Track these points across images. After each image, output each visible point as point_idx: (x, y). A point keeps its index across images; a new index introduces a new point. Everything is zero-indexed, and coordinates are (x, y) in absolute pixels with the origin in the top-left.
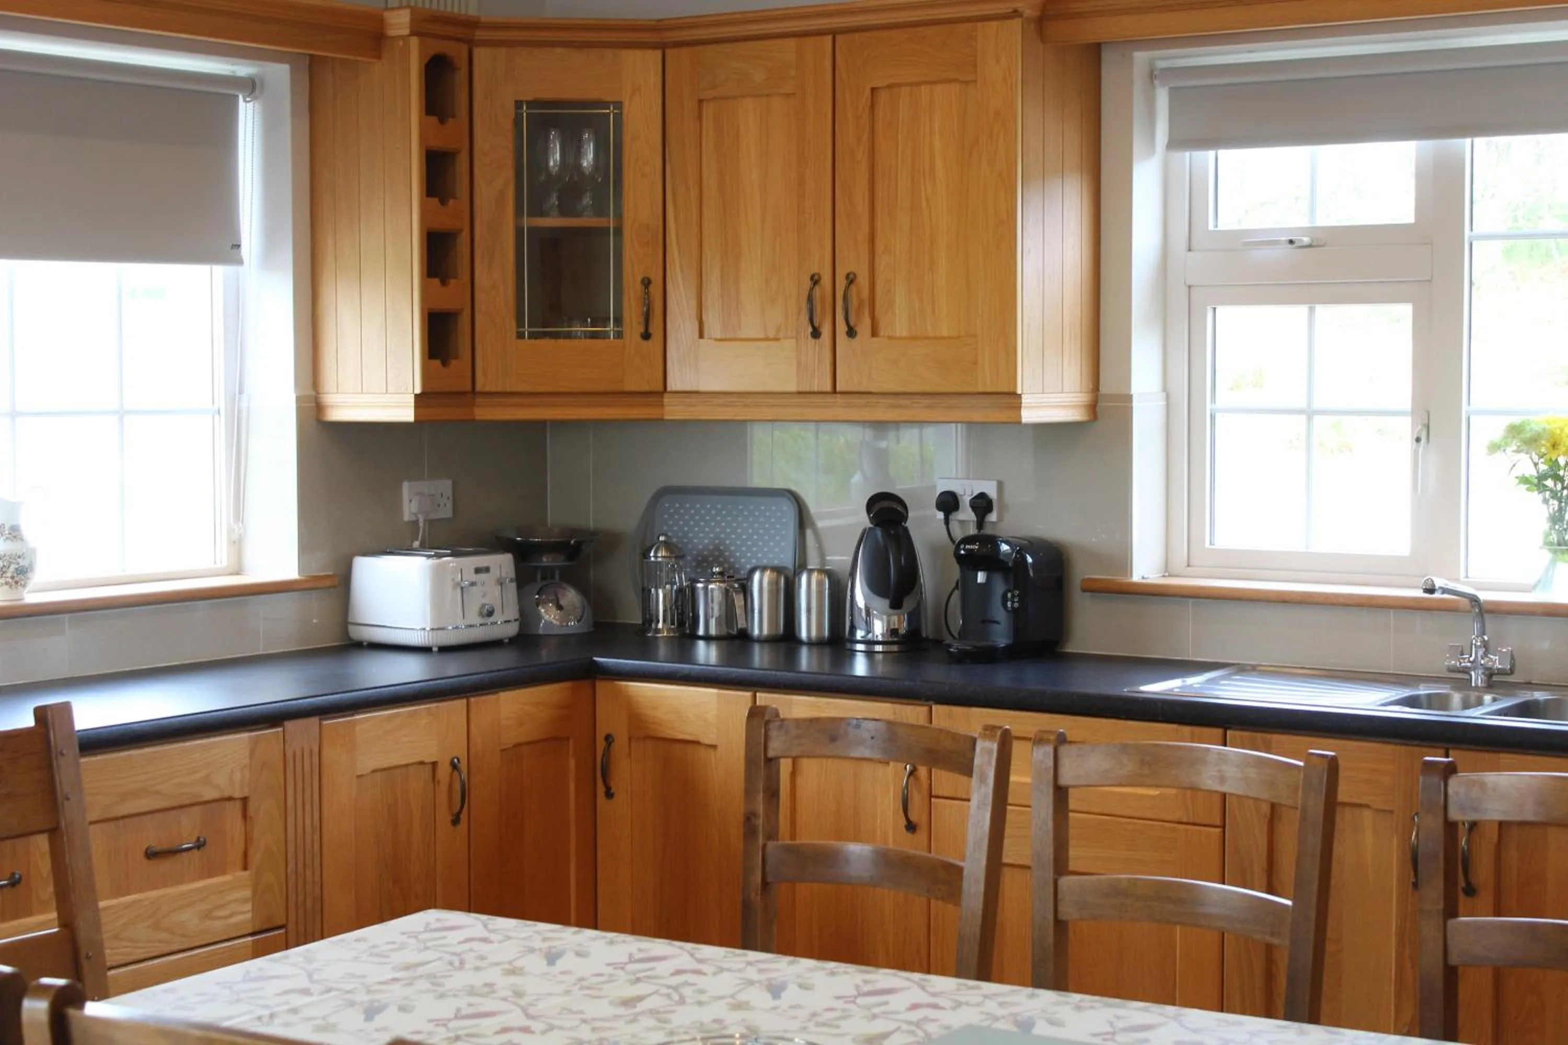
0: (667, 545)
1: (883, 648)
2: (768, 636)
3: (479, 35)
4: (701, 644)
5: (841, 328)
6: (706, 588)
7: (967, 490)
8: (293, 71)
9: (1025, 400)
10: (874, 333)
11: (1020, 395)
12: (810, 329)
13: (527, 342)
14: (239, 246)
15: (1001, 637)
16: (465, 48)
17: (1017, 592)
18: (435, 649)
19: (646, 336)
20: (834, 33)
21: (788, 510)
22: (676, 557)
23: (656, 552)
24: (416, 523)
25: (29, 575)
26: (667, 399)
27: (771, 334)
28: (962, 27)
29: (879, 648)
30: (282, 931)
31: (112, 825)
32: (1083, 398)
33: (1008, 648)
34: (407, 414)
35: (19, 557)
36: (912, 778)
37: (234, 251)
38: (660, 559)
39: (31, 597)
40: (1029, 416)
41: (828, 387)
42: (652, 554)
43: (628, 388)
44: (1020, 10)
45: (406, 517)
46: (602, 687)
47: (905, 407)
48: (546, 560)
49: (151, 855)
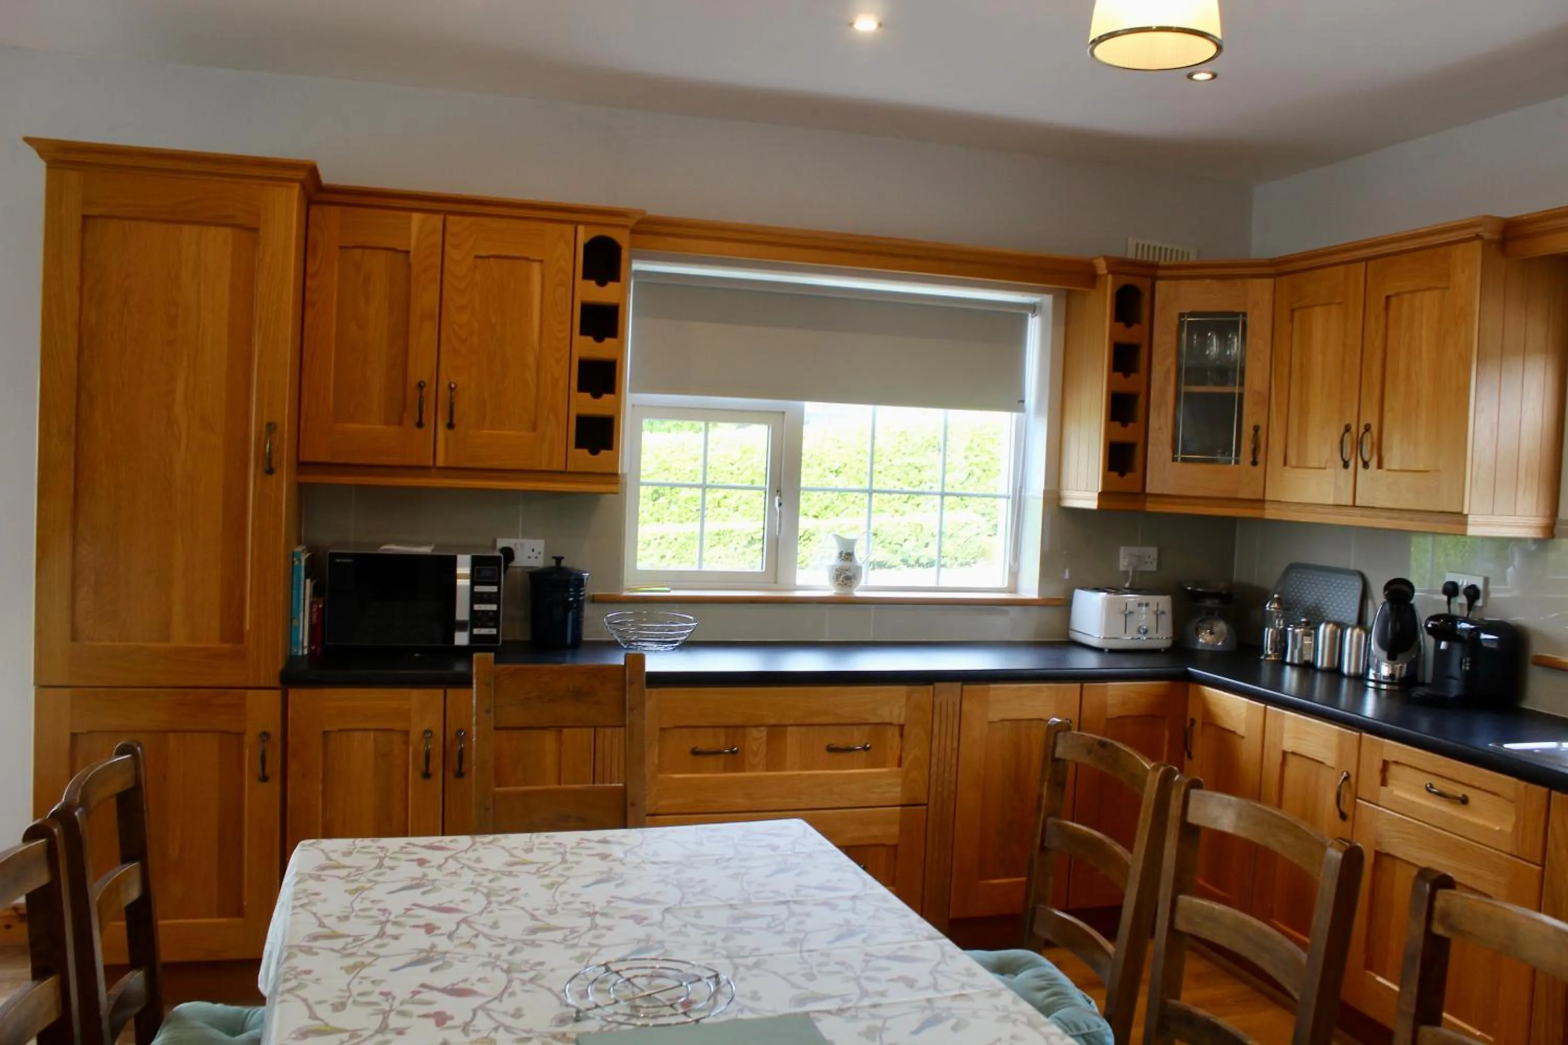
0: (1279, 600)
1: (1387, 687)
2: (1326, 668)
3: (1161, 273)
4: (1288, 668)
5: (1360, 463)
6: (1293, 631)
7: (1464, 582)
8: (1055, 299)
9: (1471, 519)
10: (1380, 466)
11: (1466, 515)
12: (1342, 463)
13: (1179, 464)
14: (1023, 401)
15: (1454, 689)
16: (1148, 282)
17: (1468, 659)
18: (1106, 650)
19: (1254, 463)
20: (1367, 259)
21: (1358, 585)
22: (1285, 609)
23: (1270, 605)
24: (1127, 572)
25: (853, 580)
26: (1267, 506)
27: (1323, 466)
28: (1442, 250)
29: (1384, 687)
30: (925, 807)
31: (804, 729)
32: (1540, 521)
33: (1457, 698)
34: (1093, 505)
35: (847, 570)
36: (1345, 782)
37: (1021, 404)
38: (1272, 610)
39: (858, 594)
40: (1472, 531)
41: (1350, 503)
42: (1268, 605)
43: (1241, 495)
44: (1480, 234)
45: (1122, 568)
46: (1192, 687)
47: (1396, 519)
48: (1208, 603)
49: (831, 749)
